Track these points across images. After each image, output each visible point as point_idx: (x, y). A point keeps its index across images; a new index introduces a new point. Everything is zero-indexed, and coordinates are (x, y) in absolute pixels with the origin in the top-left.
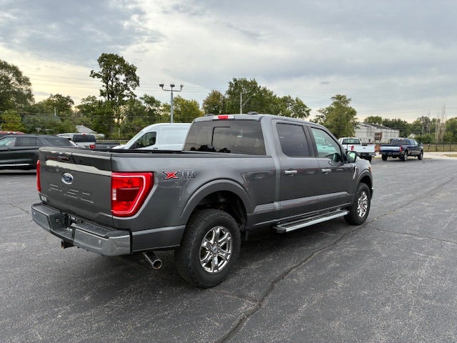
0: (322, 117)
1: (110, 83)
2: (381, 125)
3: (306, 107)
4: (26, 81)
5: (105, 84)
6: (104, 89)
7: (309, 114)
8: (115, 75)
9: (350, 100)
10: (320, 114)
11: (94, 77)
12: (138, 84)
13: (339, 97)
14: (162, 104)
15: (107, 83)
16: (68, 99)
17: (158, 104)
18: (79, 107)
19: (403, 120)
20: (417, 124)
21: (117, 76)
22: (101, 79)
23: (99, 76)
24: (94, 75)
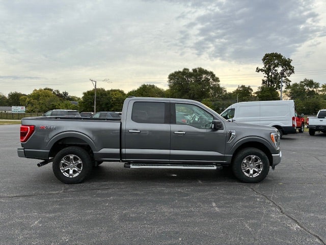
1: (270, 74)
4: (217, 80)
5: (266, 75)
6: (265, 79)
8: (274, 68)
11: (258, 71)
12: (293, 72)
14: (320, 85)
15: (268, 74)
16: (249, 88)
17: (317, 86)
18: (256, 93)
21: (276, 68)
22: (264, 72)
23: (262, 70)
24: (258, 70)
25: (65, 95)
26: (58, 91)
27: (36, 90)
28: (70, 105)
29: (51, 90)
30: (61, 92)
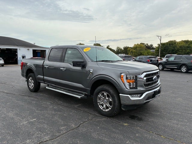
25: (151, 46)
26: (147, 44)
27: (135, 45)
28: (150, 52)
29: (144, 44)
30: (149, 45)
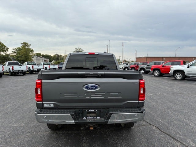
0: (15, 52)
2: (42, 57)
3: (6, 47)
7: (8, 51)
9: (30, 45)
10: (14, 51)
13: (25, 44)
19: (49, 55)
20: (54, 56)
